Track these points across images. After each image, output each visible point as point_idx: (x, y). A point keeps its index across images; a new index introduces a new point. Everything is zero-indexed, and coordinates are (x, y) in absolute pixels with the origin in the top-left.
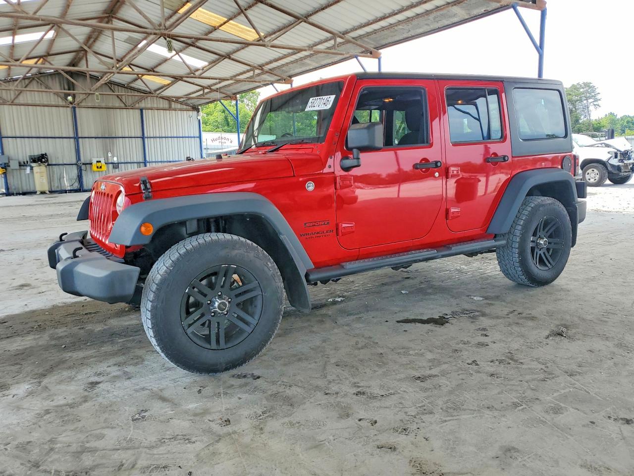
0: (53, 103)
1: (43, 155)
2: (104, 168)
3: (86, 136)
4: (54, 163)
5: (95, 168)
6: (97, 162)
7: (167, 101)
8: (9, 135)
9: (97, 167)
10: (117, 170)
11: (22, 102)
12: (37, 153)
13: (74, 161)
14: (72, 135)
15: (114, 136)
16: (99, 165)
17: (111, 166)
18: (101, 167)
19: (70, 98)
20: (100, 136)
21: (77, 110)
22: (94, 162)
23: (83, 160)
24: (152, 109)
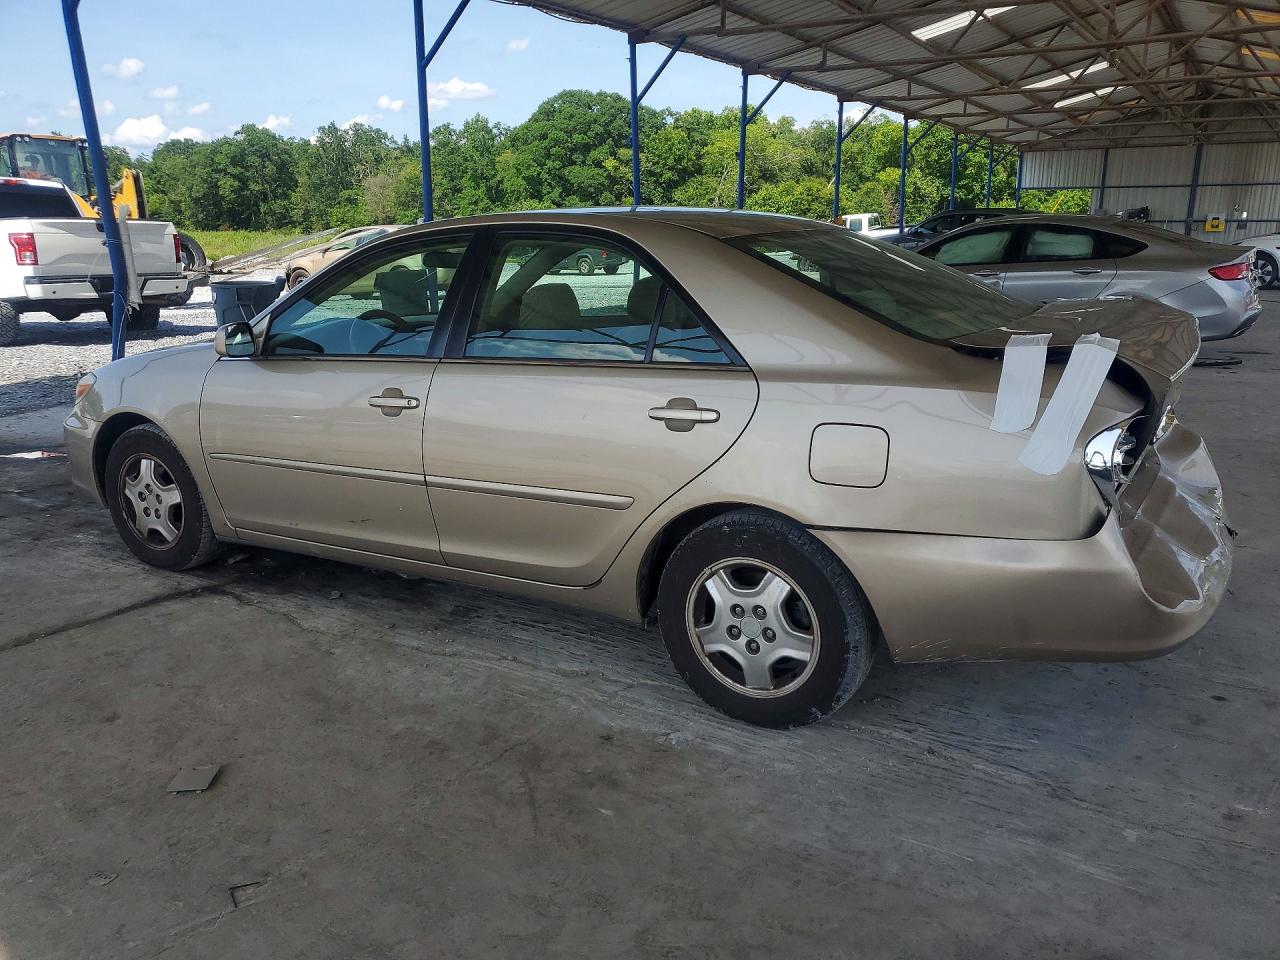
0: (1175, 141)
1: (1143, 209)
2: (1222, 228)
3: (1210, 182)
4: (1157, 219)
5: (1208, 227)
6: (1214, 219)
8: (1113, 185)
9: (1212, 226)
10: (1243, 231)
11: (1137, 143)
12: (1138, 206)
13: (1184, 218)
14: (1189, 183)
15: (1250, 181)
16: (1216, 222)
17: (1235, 224)
18: (1217, 227)
20: (1229, 182)
21: (1205, 148)
22: (1210, 218)
23: (1196, 216)
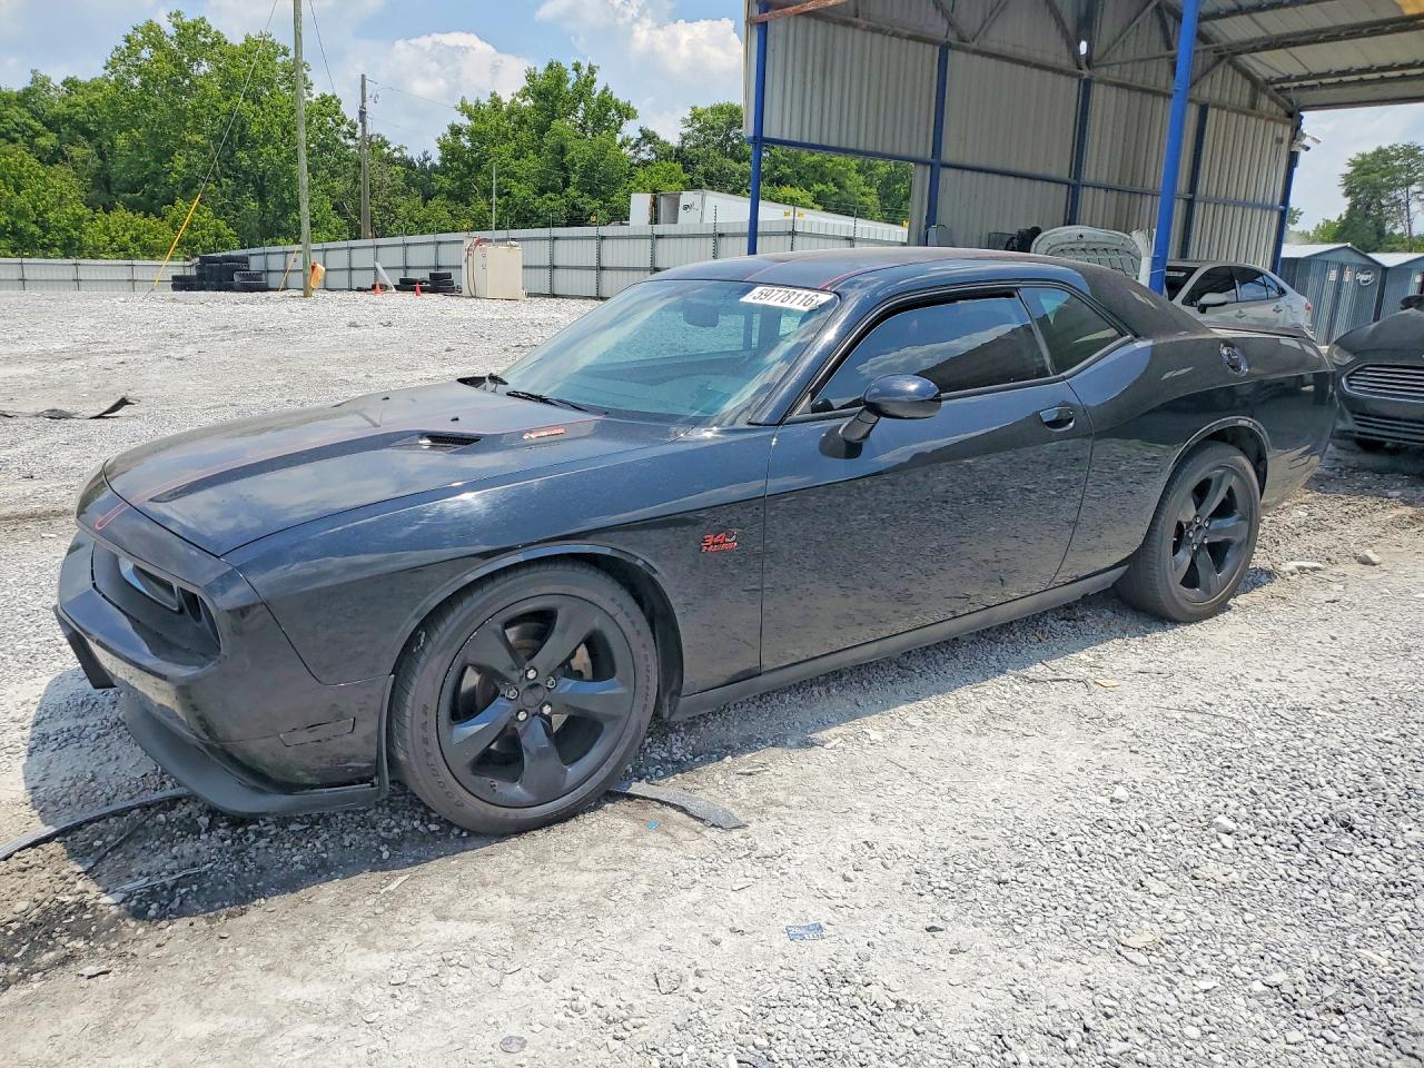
0: (1050, 59)
3: (1091, 180)
7: (1248, 85)
11: (994, 46)
14: (1065, 176)
19: (1083, 47)
20: (1115, 183)
21: (1093, 89)
24: (1221, 107)
